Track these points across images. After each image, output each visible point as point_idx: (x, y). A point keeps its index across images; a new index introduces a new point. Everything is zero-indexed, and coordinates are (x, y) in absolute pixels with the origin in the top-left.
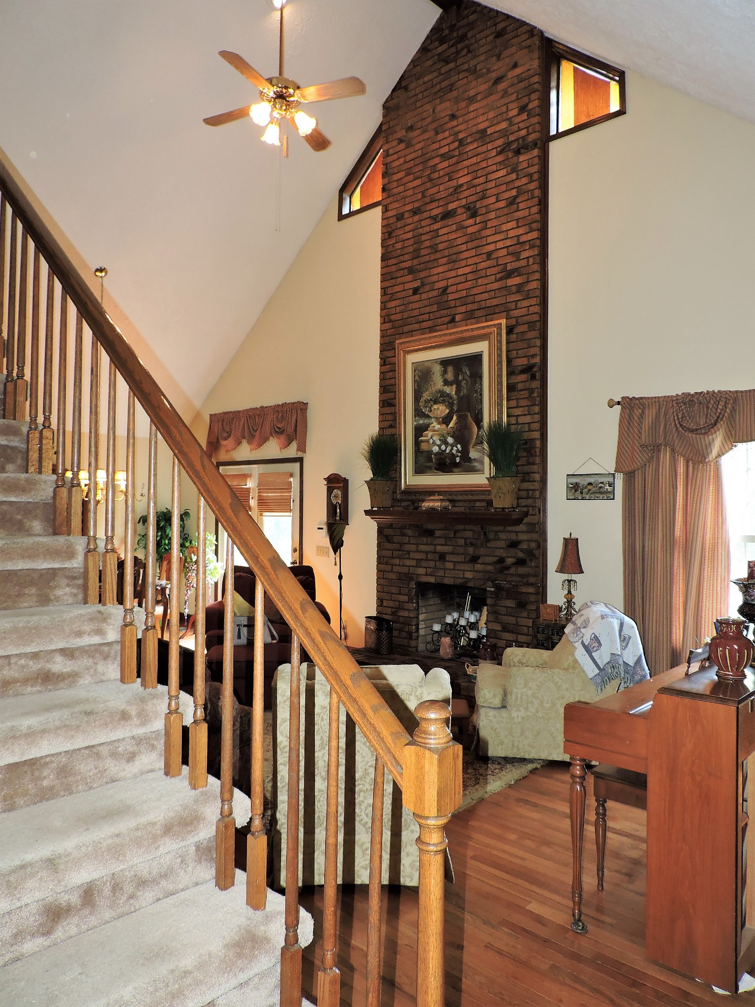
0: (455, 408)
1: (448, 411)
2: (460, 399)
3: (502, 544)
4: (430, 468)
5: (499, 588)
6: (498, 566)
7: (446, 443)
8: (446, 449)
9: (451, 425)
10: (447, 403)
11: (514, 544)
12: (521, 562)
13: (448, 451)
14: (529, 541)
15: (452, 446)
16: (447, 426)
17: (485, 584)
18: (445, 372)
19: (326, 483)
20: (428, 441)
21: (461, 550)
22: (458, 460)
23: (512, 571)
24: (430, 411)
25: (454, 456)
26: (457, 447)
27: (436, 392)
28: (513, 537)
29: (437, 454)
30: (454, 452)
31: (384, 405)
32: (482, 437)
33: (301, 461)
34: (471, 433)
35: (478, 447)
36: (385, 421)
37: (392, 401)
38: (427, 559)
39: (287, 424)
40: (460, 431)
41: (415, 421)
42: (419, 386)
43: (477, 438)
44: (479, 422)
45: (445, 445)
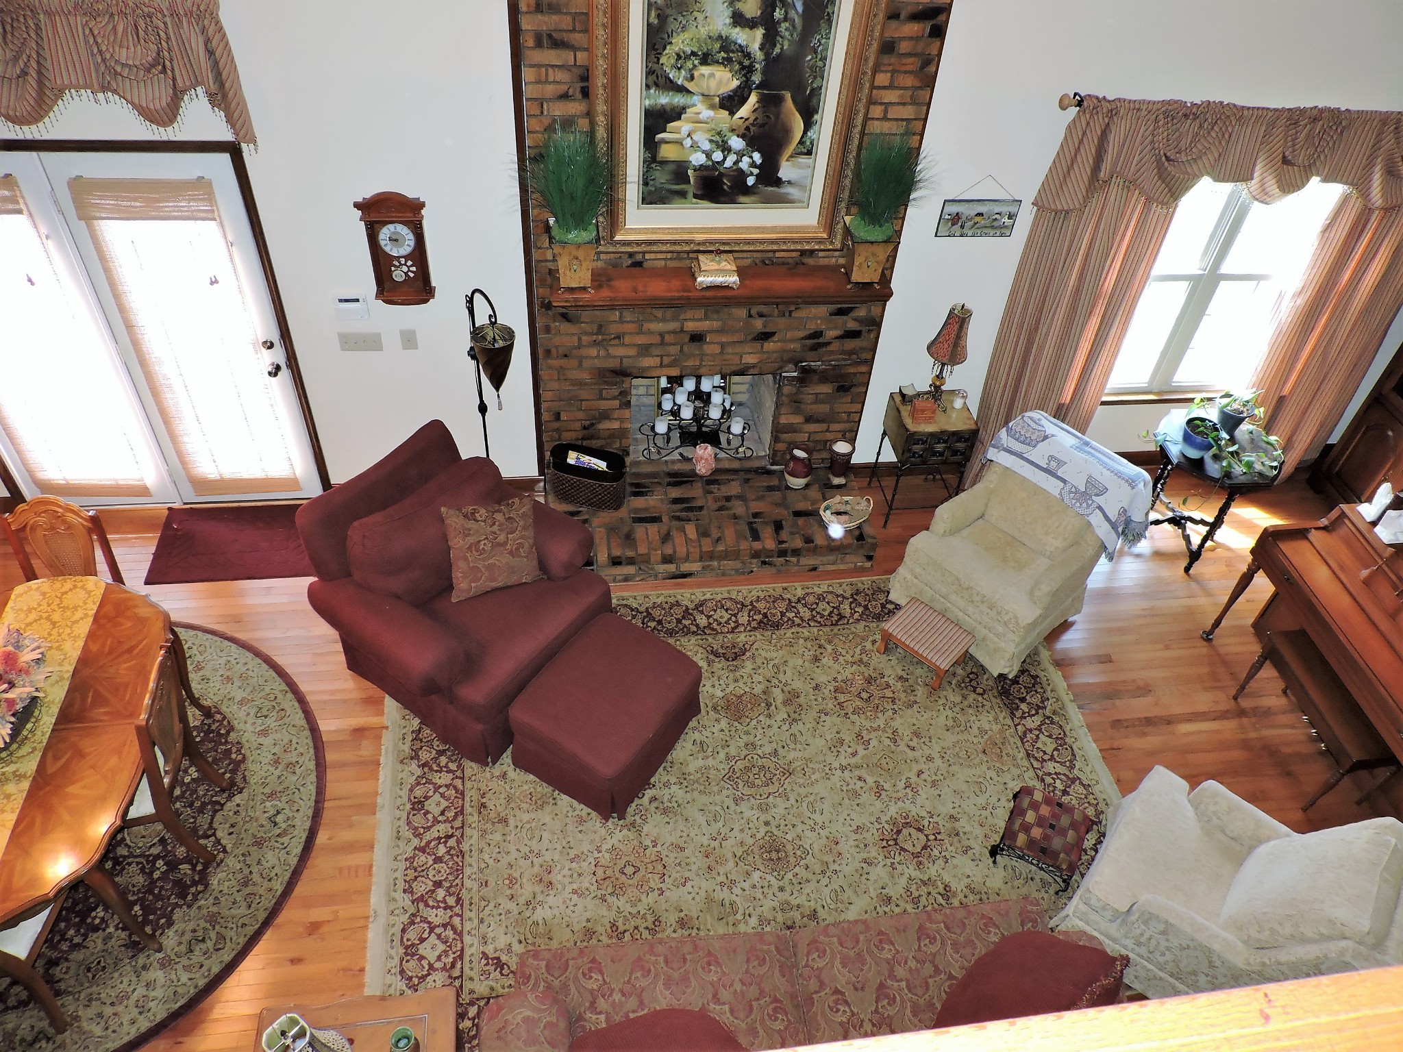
0: (757, 78)
1: (735, 83)
2: (771, 62)
4: (682, 194)
5: (807, 371)
7: (726, 149)
8: (725, 158)
9: (745, 111)
10: (737, 67)
13: (729, 163)
16: (732, 113)
20: (679, 143)
22: (751, 181)
23: (834, 346)
24: (692, 78)
25: (742, 175)
26: (751, 157)
27: (710, 37)
29: (702, 167)
30: (744, 164)
31: (539, 44)
32: (812, 143)
33: (234, 151)
34: (787, 132)
35: (800, 160)
36: (547, 82)
37: (565, 36)
38: (662, 343)
39: (171, 61)
40: (762, 126)
41: (648, 97)
42: (662, 18)
43: (801, 142)
44: (809, 112)
45: (723, 152)
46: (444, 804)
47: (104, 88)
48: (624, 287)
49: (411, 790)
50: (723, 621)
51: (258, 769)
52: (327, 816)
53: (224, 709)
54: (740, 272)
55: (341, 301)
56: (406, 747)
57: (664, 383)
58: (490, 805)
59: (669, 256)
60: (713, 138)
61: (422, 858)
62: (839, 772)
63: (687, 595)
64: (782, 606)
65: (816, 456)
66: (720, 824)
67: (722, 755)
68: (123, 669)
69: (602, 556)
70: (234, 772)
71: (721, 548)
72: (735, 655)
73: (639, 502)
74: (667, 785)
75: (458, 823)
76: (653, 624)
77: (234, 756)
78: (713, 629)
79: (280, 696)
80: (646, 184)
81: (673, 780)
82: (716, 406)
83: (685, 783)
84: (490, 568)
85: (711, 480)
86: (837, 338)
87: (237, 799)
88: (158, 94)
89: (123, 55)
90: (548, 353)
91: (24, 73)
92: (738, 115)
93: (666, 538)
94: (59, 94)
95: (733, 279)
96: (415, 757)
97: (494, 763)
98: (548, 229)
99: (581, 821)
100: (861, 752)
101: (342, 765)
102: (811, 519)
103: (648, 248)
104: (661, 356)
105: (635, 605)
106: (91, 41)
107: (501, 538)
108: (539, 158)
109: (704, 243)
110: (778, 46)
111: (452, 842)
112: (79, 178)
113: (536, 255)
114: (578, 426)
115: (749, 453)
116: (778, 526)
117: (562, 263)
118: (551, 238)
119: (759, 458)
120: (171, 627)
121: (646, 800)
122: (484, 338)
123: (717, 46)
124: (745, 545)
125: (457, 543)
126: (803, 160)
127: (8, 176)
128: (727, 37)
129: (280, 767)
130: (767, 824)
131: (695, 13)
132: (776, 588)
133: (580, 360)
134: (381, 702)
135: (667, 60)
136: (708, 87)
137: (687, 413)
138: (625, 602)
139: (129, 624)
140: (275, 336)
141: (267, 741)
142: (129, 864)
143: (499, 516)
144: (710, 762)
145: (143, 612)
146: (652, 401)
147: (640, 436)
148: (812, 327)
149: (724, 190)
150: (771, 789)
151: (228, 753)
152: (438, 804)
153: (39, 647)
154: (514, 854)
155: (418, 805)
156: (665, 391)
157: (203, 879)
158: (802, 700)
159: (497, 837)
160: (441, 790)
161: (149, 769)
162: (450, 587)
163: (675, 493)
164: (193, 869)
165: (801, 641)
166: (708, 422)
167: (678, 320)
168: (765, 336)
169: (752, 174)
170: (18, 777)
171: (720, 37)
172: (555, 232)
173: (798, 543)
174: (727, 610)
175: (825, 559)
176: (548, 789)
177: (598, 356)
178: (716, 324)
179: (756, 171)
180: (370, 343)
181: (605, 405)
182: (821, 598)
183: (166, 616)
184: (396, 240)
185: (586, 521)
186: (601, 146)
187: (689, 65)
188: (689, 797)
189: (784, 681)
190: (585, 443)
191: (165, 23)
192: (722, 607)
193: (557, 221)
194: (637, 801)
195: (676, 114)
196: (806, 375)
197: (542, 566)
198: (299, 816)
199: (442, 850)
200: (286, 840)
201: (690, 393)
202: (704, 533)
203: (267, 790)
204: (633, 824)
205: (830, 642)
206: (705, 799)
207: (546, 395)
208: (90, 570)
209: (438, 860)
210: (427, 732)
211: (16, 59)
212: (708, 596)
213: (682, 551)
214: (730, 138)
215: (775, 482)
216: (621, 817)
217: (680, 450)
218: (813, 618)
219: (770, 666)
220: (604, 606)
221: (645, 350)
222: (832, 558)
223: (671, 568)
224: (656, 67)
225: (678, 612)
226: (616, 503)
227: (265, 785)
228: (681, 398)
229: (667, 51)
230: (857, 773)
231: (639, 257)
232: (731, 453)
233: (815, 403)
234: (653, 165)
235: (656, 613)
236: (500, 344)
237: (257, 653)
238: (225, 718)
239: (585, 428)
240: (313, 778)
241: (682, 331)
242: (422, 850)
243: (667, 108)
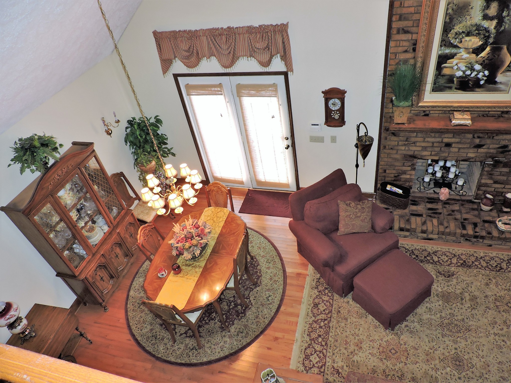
0: (491, 40)
1: (480, 43)
2: (499, 34)
4: (450, 88)
7: (472, 69)
8: (471, 73)
9: (483, 54)
10: (482, 36)
13: (473, 75)
16: (477, 55)
18: (487, 7)
20: (452, 68)
22: (482, 82)
24: (461, 42)
25: (479, 80)
26: (484, 73)
27: (472, 25)
29: (460, 77)
30: (480, 76)
31: (398, 32)
33: (285, 74)
34: (502, 62)
35: (507, 73)
36: (399, 46)
37: (409, 29)
38: (433, 147)
39: (271, 46)
40: (491, 60)
41: (441, 50)
42: (451, 19)
43: (509, 66)
45: (471, 71)
46: (325, 307)
47: (251, 56)
48: (420, 124)
49: (314, 299)
50: (445, 260)
51: (265, 280)
52: (285, 301)
53: (257, 258)
54: (472, 119)
55: (312, 125)
56: (314, 284)
57: (430, 162)
58: (342, 312)
59: (441, 112)
60: (467, 65)
61: (315, 325)
62: (493, 336)
63: (430, 247)
64: (473, 259)
65: (497, 198)
66: (435, 344)
67: (438, 316)
68: (231, 239)
69: (396, 226)
70: (258, 279)
71: (448, 230)
72: (450, 275)
73: (414, 208)
74: (413, 322)
75: (329, 316)
76: (414, 256)
77: (258, 274)
78: (440, 263)
79: (275, 257)
80: (435, 84)
81: (416, 320)
82: (452, 173)
83: (421, 323)
84: (353, 225)
85: (446, 203)
87: (258, 288)
88: (265, 57)
89: (258, 45)
90: (385, 147)
91: (230, 53)
92: (480, 56)
93: (424, 223)
94: (238, 58)
95: (469, 122)
96: (317, 288)
97: (345, 296)
98: (392, 101)
99: (376, 327)
100: (505, 329)
101: (291, 285)
102: (492, 225)
103: (432, 109)
104: (431, 151)
105: (407, 247)
106: (249, 41)
107: (359, 215)
108: (392, 75)
109: (457, 107)
110: (503, 27)
111: (326, 322)
112: (239, 84)
113: (385, 110)
114: (393, 175)
115: (464, 194)
116: (475, 225)
117: (396, 114)
118: (393, 104)
119: (469, 196)
120: (246, 228)
121: (403, 326)
122: (362, 140)
123: (474, 28)
124: (458, 231)
125: (342, 214)
127: (220, 84)
128: (479, 25)
129: (272, 281)
130: (456, 349)
131: (466, 16)
132: (471, 250)
133: (397, 150)
134: (308, 266)
135: (451, 35)
136: (468, 45)
137: (439, 175)
138: (403, 246)
139: (235, 225)
140: (289, 136)
141: (269, 271)
142: (224, 301)
143: (359, 207)
144: (433, 317)
145: (239, 222)
146: (424, 168)
147: (417, 182)
148: (503, 143)
149: (470, 86)
150: (459, 335)
151: (257, 272)
152: (323, 307)
153: (210, 228)
154: (348, 333)
155: (316, 305)
156: (430, 165)
157: (244, 312)
158: (478, 300)
159: (343, 325)
160: (324, 302)
161: (235, 273)
162: (337, 229)
163: (430, 206)
164: (242, 308)
165: (481, 275)
166: (448, 179)
167: (441, 137)
168: (480, 146)
170: (200, 267)
171: (476, 25)
172: (395, 102)
173: (484, 233)
174: (447, 256)
175: (496, 242)
176: (364, 311)
177: (405, 150)
178: (457, 140)
179: (485, 78)
180: (320, 140)
181: (404, 168)
182: (492, 258)
183: (245, 225)
184: (334, 104)
185: (391, 212)
186: (418, 70)
187: (461, 37)
188: (422, 329)
189: (470, 291)
190: (394, 182)
191: (271, 34)
192: (445, 255)
193: (396, 98)
194: (399, 325)
195: (452, 56)
196: (497, 164)
197: (373, 227)
198: (276, 299)
199: (322, 324)
200: (271, 306)
201: (441, 167)
202: (441, 224)
203: (267, 288)
204: (397, 334)
205: (495, 278)
206: (428, 331)
207: (381, 163)
208: (226, 206)
209: (321, 327)
210: (322, 280)
211: (228, 49)
212: (439, 249)
213: (430, 229)
214: (474, 65)
215: (475, 206)
216: (393, 330)
217: (434, 189)
218: (487, 267)
219: (465, 283)
220: (395, 246)
221: (425, 148)
222: (500, 242)
223: (425, 235)
224: (446, 39)
225: (426, 254)
226: (404, 207)
227: (267, 286)
228: (437, 168)
229: (451, 32)
230: (502, 338)
231: (427, 112)
232: (456, 192)
233: (500, 175)
234: (439, 77)
235: (416, 252)
236: (368, 143)
237: (269, 241)
238: (257, 260)
239: (395, 177)
240: (282, 287)
241: (442, 142)
242: (316, 322)
243: (449, 54)
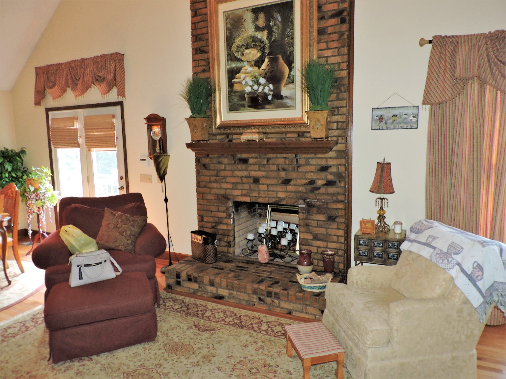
0: (267, 51)
1: (259, 55)
3: (313, 168)
4: (243, 106)
5: (310, 205)
6: (309, 187)
7: (258, 84)
8: (258, 88)
9: (264, 66)
10: (259, 48)
11: (324, 169)
12: (330, 183)
13: (260, 90)
14: (338, 166)
15: (264, 85)
16: (259, 68)
17: (296, 202)
18: (256, 19)
19: (146, 122)
20: (240, 83)
21: (274, 174)
22: (270, 98)
23: (322, 190)
24: (243, 55)
25: (266, 95)
26: (269, 87)
27: (248, 37)
28: (323, 163)
29: (250, 93)
30: (266, 90)
32: (293, 76)
33: (121, 105)
34: (282, 73)
35: (289, 86)
36: (199, 66)
38: (242, 183)
39: (107, 73)
40: (272, 72)
41: (228, 65)
42: (231, 33)
43: (289, 77)
44: (290, 63)
45: (257, 85)
55: (141, 160)
60: (253, 79)
71: (237, 281)
80: (230, 102)
86: (323, 185)
90: (199, 184)
92: (262, 68)
93: (217, 274)
104: (242, 190)
110: (274, 37)
114: (210, 225)
123: (251, 40)
126: (290, 86)
128: (254, 36)
131: (242, 29)
133: (210, 189)
135: (234, 49)
136: (249, 58)
140: (123, 175)
148: (309, 178)
149: (260, 103)
163: (242, 265)
167: (248, 170)
168: (287, 182)
169: (270, 95)
171: (251, 36)
178: (264, 174)
179: (271, 93)
181: (220, 215)
187: (242, 50)
191: (108, 62)
195: (238, 71)
202: (236, 276)
207: (198, 207)
213: (218, 279)
214: (259, 79)
221: (235, 186)
224: (230, 52)
229: (233, 46)
234: (232, 93)
239: (213, 227)
241: (250, 176)
243: (235, 68)
